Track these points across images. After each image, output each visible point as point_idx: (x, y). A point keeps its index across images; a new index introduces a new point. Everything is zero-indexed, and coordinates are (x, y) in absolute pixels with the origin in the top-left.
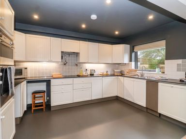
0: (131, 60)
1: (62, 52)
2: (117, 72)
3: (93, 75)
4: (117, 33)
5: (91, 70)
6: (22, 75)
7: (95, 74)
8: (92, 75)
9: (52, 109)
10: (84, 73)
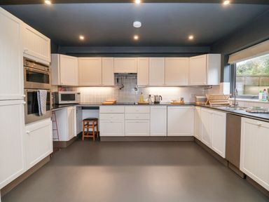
0: (222, 80)
1: (115, 74)
2: (201, 100)
3: (159, 103)
4: (191, 38)
5: (155, 96)
6: (74, 99)
7: (161, 102)
8: (156, 103)
9: (102, 140)
10: (146, 101)
